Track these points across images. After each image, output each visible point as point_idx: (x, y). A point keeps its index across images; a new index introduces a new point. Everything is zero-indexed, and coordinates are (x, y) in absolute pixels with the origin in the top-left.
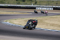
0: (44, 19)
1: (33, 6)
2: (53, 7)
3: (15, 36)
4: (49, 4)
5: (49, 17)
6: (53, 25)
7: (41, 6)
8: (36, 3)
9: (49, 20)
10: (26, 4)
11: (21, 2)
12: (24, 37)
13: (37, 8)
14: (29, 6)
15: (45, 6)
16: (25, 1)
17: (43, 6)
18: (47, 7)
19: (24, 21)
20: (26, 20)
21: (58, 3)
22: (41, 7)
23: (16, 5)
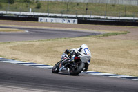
0: (56, 45)
1: (32, 14)
2: (77, 18)
4: (68, 11)
5: (69, 39)
7: (50, 15)
8: (38, 7)
10: (16, 9)
11: (4, 5)
12: (9, 85)
13: (41, 19)
14: (22, 13)
15: (60, 15)
16: (14, 2)
17: (55, 15)
18: (63, 17)
19: (11, 47)
20: (15, 46)
21: (89, 7)
22: (50, 17)
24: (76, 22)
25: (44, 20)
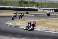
0: (45, 21)
1: (35, 8)
3: (18, 37)
4: (50, 6)
5: (51, 19)
6: (54, 27)
7: (43, 8)
8: (38, 5)
9: (50, 22)
10: (28, 6)
11: (23, 4)
14: (31, 8)
16: (27, 3)
17: (45, 8)
18: (48, 9)
19: (26, 22)
23: (18, 7)
24: (54, 11)
25: (40, 10)
